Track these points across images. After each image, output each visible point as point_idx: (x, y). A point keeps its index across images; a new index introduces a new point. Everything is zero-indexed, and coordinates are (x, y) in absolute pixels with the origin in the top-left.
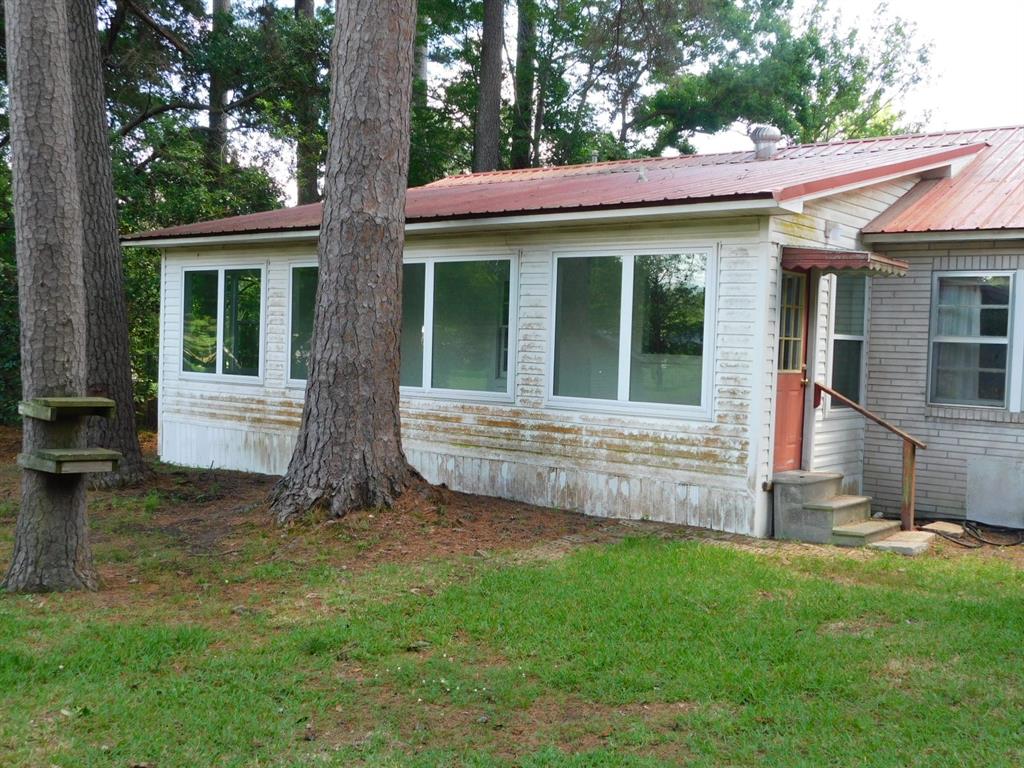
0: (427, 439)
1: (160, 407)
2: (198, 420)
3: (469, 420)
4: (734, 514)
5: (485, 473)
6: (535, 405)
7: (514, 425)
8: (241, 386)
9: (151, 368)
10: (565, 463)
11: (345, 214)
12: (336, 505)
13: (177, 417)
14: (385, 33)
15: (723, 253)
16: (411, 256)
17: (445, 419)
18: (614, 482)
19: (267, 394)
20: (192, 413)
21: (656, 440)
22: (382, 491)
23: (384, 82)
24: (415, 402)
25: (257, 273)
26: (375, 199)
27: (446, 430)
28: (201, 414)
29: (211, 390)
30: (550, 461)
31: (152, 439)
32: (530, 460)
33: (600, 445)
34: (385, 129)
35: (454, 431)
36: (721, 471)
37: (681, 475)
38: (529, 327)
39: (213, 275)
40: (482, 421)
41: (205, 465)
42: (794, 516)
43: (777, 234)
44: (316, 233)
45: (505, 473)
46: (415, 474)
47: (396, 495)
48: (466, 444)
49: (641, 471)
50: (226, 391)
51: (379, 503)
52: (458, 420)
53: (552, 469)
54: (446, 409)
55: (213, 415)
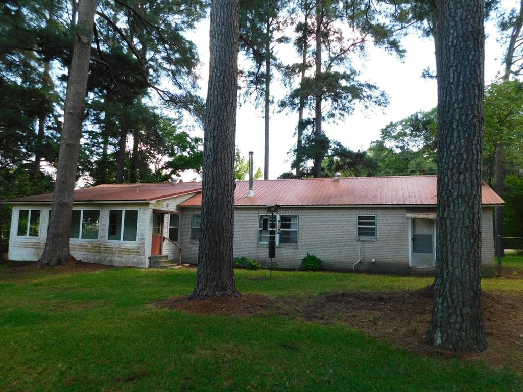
0: (80, 251)
1: (10, 245)
2: (20, 248)
3: (89, 246)
4: (142, 263)
5: (93, 257)
6: (104, 242)
7: (99, 247)
8: (34, 239)
9: (7, 234)
10: (110, 255)
11: (58, 201)
12: (52, 264)
13: (15, 248)
14: (70, 163)
15: (141, 210)
16: (75, 209)
17: (84, 246)
18: (119, 259)
19: (40, 241)
20: (19, 247)
21: (128, 249)
22: (63, 261)
23: (69, 173)
24: (78, 242)
25: (40, 211)
26: (65, 197)
27: (84, 249)
28: (22, 247)
29: (25, 240)
30: (106, 255)
31: (7, 255)
32: (102, 254)
33: (117, 251)
34: (69, 183)
35: (86, 249)
36: (140, 255)
37: (132, 256)
38: (103, 225)
39: (28, 211)
40: (92, 246)
41: (21, 260)
42: (154, 263)
43: (151, 207)
44: (51, 203)
45: (97, 258)
46: (73, 258)
47: (67, 262)
48: (89, 252)
49: (125, 256)
50: (29, 241)
51: (63, 264)
52: (87, 246)
53: (107, 256)
54: (84, 244)
55: (25, 247)
